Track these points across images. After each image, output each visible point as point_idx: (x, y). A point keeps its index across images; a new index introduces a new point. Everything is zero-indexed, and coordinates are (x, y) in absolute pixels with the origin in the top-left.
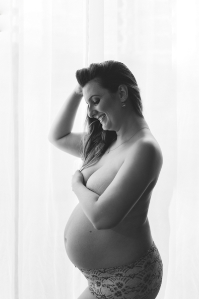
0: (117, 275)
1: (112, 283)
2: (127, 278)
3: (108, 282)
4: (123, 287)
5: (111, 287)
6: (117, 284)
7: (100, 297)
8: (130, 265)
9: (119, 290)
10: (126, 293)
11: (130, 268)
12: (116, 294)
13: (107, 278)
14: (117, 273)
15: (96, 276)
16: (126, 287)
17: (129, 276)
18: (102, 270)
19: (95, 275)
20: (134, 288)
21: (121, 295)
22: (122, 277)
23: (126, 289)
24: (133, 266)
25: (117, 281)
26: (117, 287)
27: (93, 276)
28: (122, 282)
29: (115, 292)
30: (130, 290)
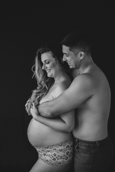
0: (54, 150)
1: (51, 154)
2: (59, 151)
3: (49, 153)
4: (57, 156)
5: (51, 156)
6: (54, 154)
7: (45, 161)
8: (60, 144)
9: (55, 157)
10: (58, 159)
11: (60, 146)
12: (53, 159)
13: (49, 151)
14: (54, 148)
15: (44, 150)
16: (58, 156)
18: (47, 147)
19: (43, 149)
20: (61, 156)
21: (55, 160)
22: (56, 151)
23: (58, 157)
24: (61, 145)
26: (53, 156)
27: (42, 150)
28: (56, 153)
30: (60, 158)
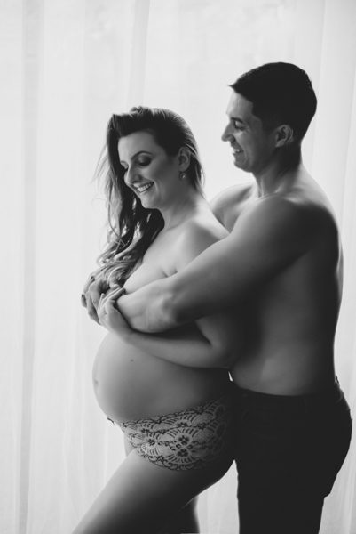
0: (179, 426)
1: (172, 439)
2: (195, 429)
3: (167, 438)
4: (189, 443)
5: (171, 445)
6: (180, 439)
7: (155, 459)
8: (198, 409)
9: (184, 447)
10: (193, 451)
11: (198, 413)
12: (179, 454)
13: (164, 432)
14: (179, 422)
15: (148, 431)
16: (194, 442)
17: (198, 425)
18: (157, 419)
19: (146, 428)
20: (204, 443)
21: (186, 454)
22: (187, 428)
23: (193, 445)
24: (202, 412)
25: (180, 435)
26: (180, 443)
27: (143, 431)
28: (187, 435)
29: (178, 450)
30: (199, 446)
